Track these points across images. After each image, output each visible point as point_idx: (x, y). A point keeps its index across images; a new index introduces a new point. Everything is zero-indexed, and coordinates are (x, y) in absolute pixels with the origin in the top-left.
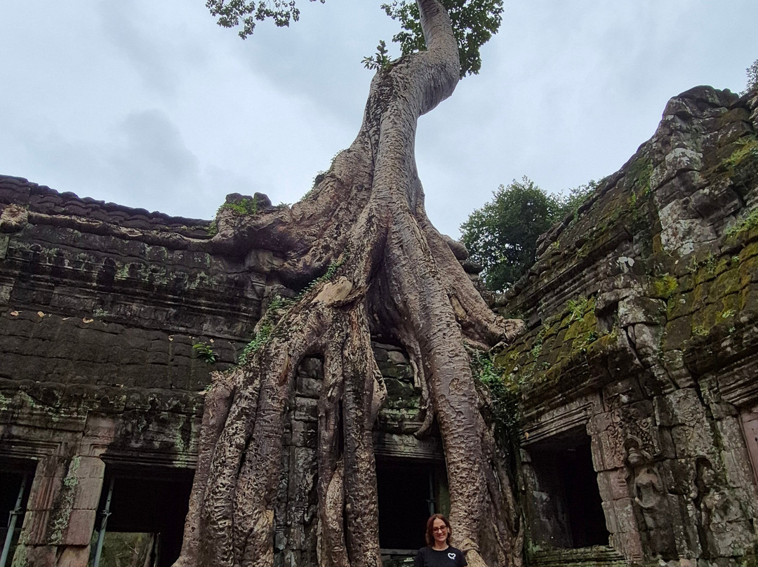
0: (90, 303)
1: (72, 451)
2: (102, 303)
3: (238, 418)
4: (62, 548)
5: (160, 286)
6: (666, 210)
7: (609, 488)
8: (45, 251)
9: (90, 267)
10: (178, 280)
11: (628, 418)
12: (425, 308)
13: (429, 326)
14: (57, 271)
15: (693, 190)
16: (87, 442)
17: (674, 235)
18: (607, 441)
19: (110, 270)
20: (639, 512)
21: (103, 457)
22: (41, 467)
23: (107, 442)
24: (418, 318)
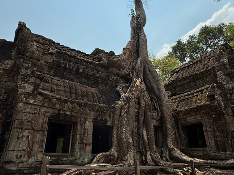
0: (73, 78)
1: (86, 120)
2: (76, 78)
3: (125, 114)
4: (86, 144)
5: (90, 74)
6: (219, 73)
7: (208, 135)
8: (62, 61)
9: (73, 67)
10: (94, 73)
11: (214, 121)
12: (158, 88)
13: (160, 93)
14: (65, 68)
15: (227, 69)
16: (89, 117)
17: (221, 79)
18: (208, 125)
19: (78, 69)
20: (216, 141)
21: (92, 122)
22: (79, 124)
23: (93, 118)
24: (156, 90)
